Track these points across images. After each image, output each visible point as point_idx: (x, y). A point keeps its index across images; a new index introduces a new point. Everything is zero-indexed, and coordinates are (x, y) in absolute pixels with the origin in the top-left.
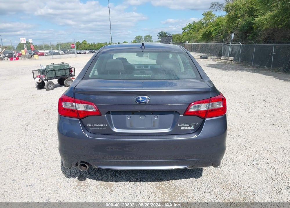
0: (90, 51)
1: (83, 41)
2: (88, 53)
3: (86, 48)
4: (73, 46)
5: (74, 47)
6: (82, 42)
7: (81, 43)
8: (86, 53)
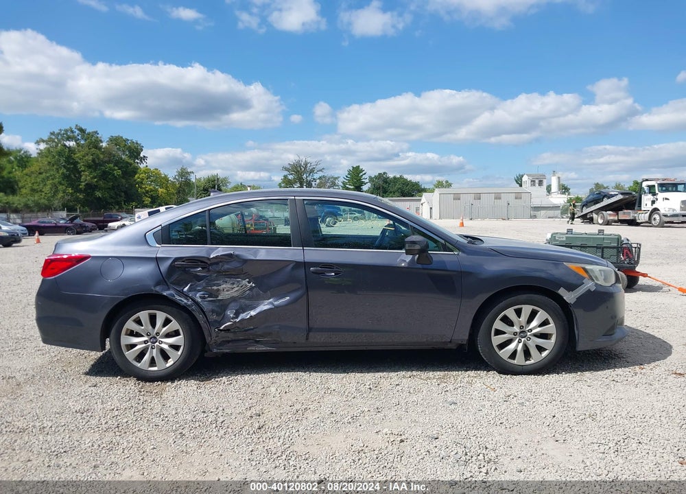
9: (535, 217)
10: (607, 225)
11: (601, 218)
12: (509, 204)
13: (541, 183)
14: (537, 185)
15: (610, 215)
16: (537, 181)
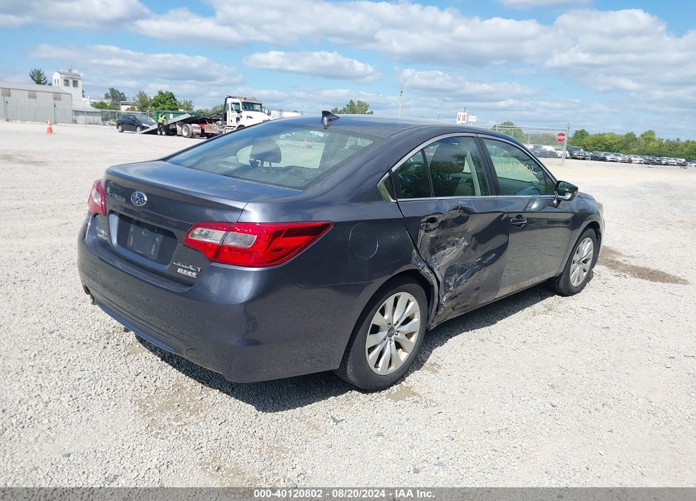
0: (645, 159)
1: (646, 133)
2: (638, 162)
3: (648, 150)
4: (562, 137)
5: (563, 140)
6: (642, 136)
7: (638, 135)
8: (630, 162)
9: (75, 122)
10: (191, 138)
11: (185, 130)
12: (55, 106)
13: (75, 84)
14: (71, 85)
15: (195, 128)
16: (71, 81)
